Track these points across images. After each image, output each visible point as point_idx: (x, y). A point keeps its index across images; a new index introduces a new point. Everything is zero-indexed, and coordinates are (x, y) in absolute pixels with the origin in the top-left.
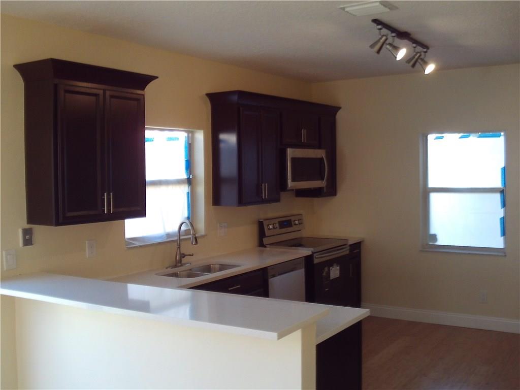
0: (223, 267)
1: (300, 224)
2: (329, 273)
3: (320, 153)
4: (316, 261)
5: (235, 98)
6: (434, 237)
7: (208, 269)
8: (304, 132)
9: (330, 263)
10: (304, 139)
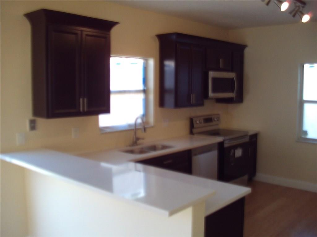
0: (164, 147)
1: (217, 120)
2: (234, 154)
3: (232, 75)
4: (226, 145)
5: (174, 37)
6: (306, 133)
7: (154, 148)
8: (221, 61)
9: (235, 147)
10: (221, 65)
